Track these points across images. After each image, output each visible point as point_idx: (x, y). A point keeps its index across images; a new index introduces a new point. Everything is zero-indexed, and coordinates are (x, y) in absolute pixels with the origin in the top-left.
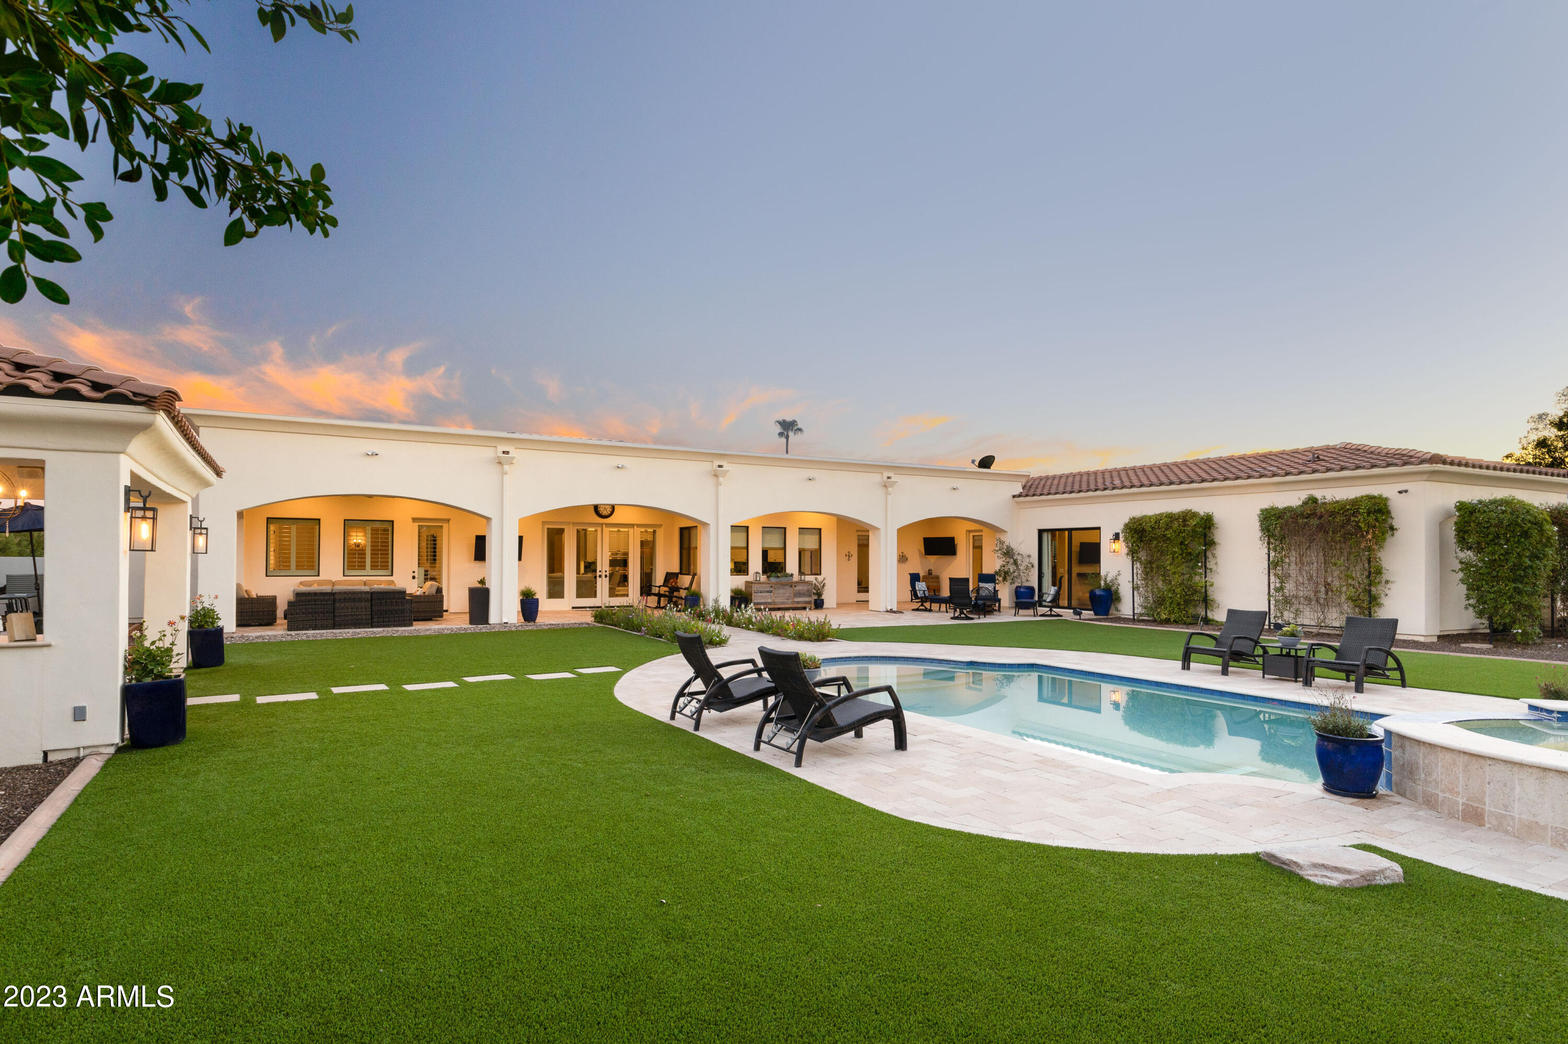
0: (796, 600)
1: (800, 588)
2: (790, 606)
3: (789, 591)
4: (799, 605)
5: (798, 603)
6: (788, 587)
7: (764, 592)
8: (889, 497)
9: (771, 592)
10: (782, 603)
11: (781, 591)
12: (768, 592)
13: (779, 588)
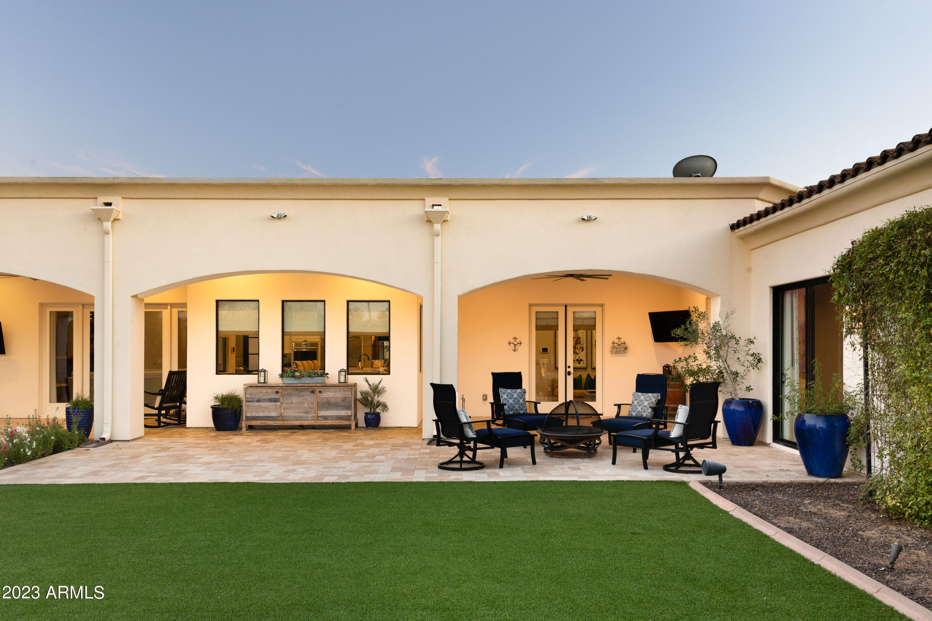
0: (322, 413)
1: (328, 394)
2: (312, 423)
3: (309, 400)
4: (329, 423)
5: (326, 418)
6: (307, 393)
7: (264, 400)
8: (438, 240)
9: (276, 400)
10: (297, 419)
11: (295, 399)
12: (271, 400)
13: (290, 395)
